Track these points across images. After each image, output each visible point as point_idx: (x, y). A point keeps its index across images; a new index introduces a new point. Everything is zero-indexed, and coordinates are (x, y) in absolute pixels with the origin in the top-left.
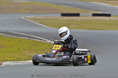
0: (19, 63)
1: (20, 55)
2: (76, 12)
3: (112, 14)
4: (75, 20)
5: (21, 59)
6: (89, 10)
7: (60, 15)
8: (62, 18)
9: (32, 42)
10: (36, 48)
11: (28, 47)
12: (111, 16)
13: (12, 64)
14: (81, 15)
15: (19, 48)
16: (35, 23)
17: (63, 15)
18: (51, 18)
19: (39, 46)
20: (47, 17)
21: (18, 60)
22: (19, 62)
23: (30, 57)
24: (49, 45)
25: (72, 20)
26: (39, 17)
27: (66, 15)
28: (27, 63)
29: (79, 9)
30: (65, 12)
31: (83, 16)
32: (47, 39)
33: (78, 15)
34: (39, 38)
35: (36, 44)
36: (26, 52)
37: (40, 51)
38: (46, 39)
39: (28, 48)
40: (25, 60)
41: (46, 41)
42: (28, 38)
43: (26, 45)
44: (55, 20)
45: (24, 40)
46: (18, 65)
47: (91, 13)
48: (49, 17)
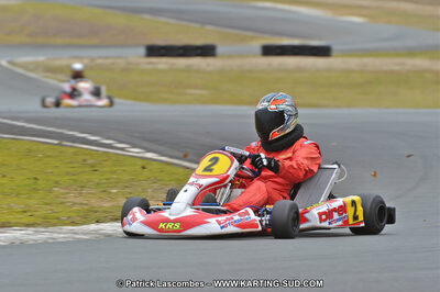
0: (55, 235)
2: (199, 42)
3: (335, 47)
4: (198, 71)
5: (58, 218)
6: (249, 34)
7: (142, 51)
8: (151, 63)
9: (75, 154)
10: (96, 178)
11: (68, 174)
12: (334, 53)
13: (31, 237)
14: (220, 50)
15: (36, 179)
17: (153, 51)
18: (108, 61)
19: (105, 169)
20: (93, 59)
21: (47, 222)
22: (56, 229)
23: (89, 211)
24: (144, 168)
25: (188, 69)
27: (163, 52)
28: (85, 234)
29: (209, 27)
30: (160, 41)
31: (230, 56)
33: (207, 51)
35: (90, 162)
36: (62, 191)
39: (67, 177)
40: (74, 223)
41: (122, 149)
42: (56, 142)
44: (125, 70)
45: (42, 147)
46: (56, 243)
47: (257, 45)
48: (100, 61)
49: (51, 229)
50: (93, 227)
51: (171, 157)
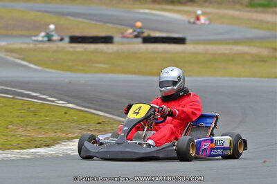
0: (9, 156)
1: (4, 136)
2: (103, 34)
4: (102, 52)
5: (11, 145)
7: (67, 39)
8: (72, 47)
9: (23, 104)
10: (36, 119)
11: (18, 116)
12: (187, 42)
14: (116, 39)
16: (10, 58)
17: (74, 40)
18: (45, 46)
19: (42, 114)
20: (36, 44)
22: (10, 151)
23: (31, 140)
24: (66, 113)
25: (95, 51)
26: (18, 44)
27: (80, 40)
28: (28, 155)
29: (110, 25)
30: (78, 33)
31: (122, 43)
32: (54, 97)
33: (108, 40)
34: (36, 96)
35: (32, 109)
36: (14, 128)
37: (48, 127)
38: (52, 97)
39: (17, 119)
41: (52, 101)
42: (11, 96)
43: (11, 112)
44: (57, 51)
46: (9, 161)
48: (40, 46)
49: (6, 151)
50: (33, 150)
51: (83, 107)
